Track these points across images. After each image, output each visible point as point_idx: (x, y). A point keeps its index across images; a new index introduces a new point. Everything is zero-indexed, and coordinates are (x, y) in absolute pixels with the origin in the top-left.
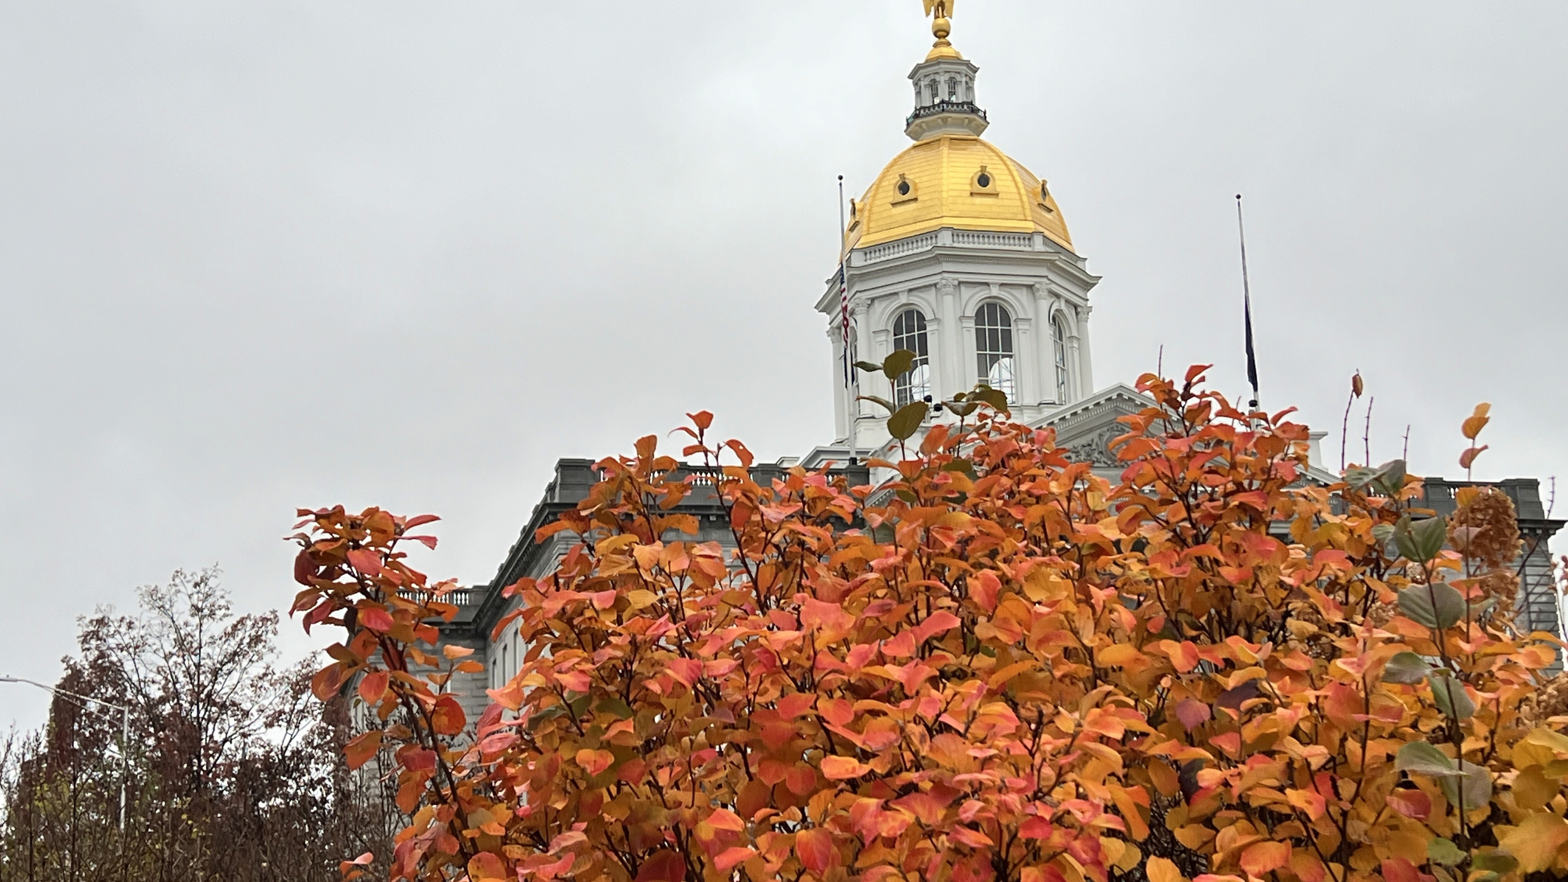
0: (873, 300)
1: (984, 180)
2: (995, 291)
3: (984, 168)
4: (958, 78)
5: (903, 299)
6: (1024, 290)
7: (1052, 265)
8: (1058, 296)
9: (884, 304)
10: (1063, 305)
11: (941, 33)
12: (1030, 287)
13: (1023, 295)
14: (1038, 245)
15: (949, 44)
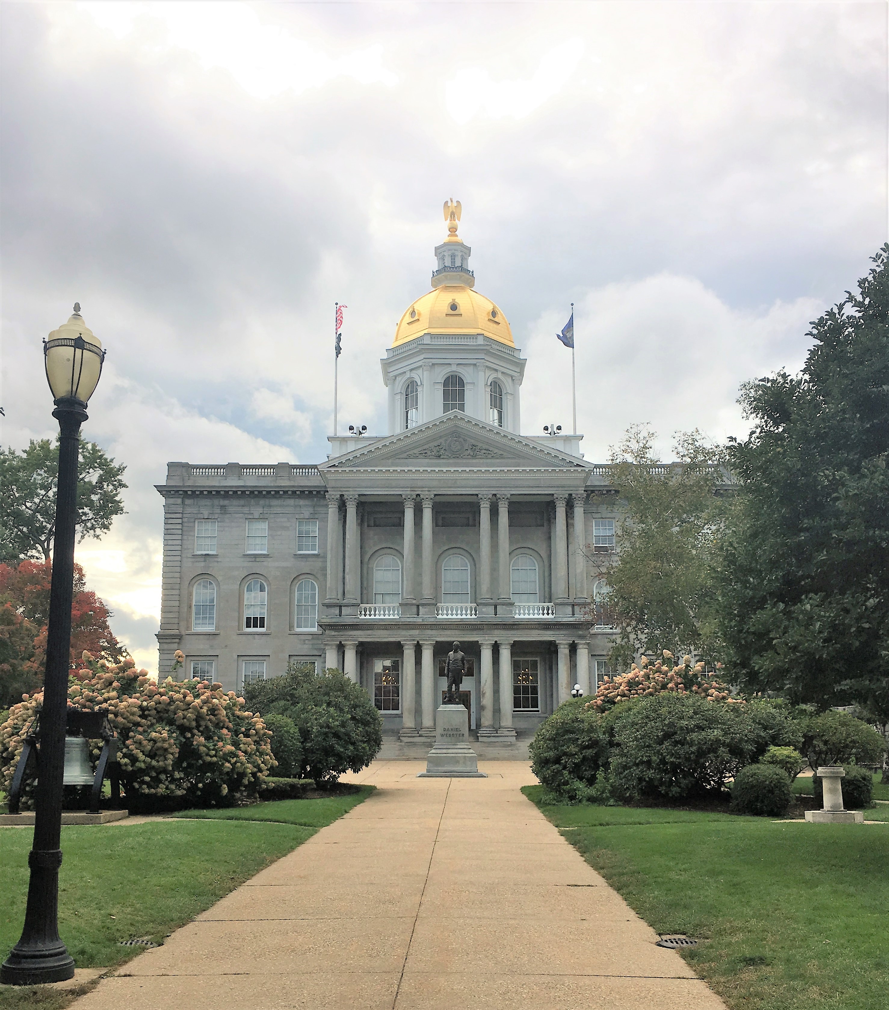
0: (396, 377)
1: (454, 307)
2: (454, 368)
3: (454, 300)
4: (456, 253)
5: (408, 375)
6: (472, 367)
7: (488, 352)
8: (496, 370)
9: (400, 378)
10: (500, 376)
11: (453, 230)
12: (475, 365)
13: (470, 369)
14: (480, 341)
15: (457, 236)
